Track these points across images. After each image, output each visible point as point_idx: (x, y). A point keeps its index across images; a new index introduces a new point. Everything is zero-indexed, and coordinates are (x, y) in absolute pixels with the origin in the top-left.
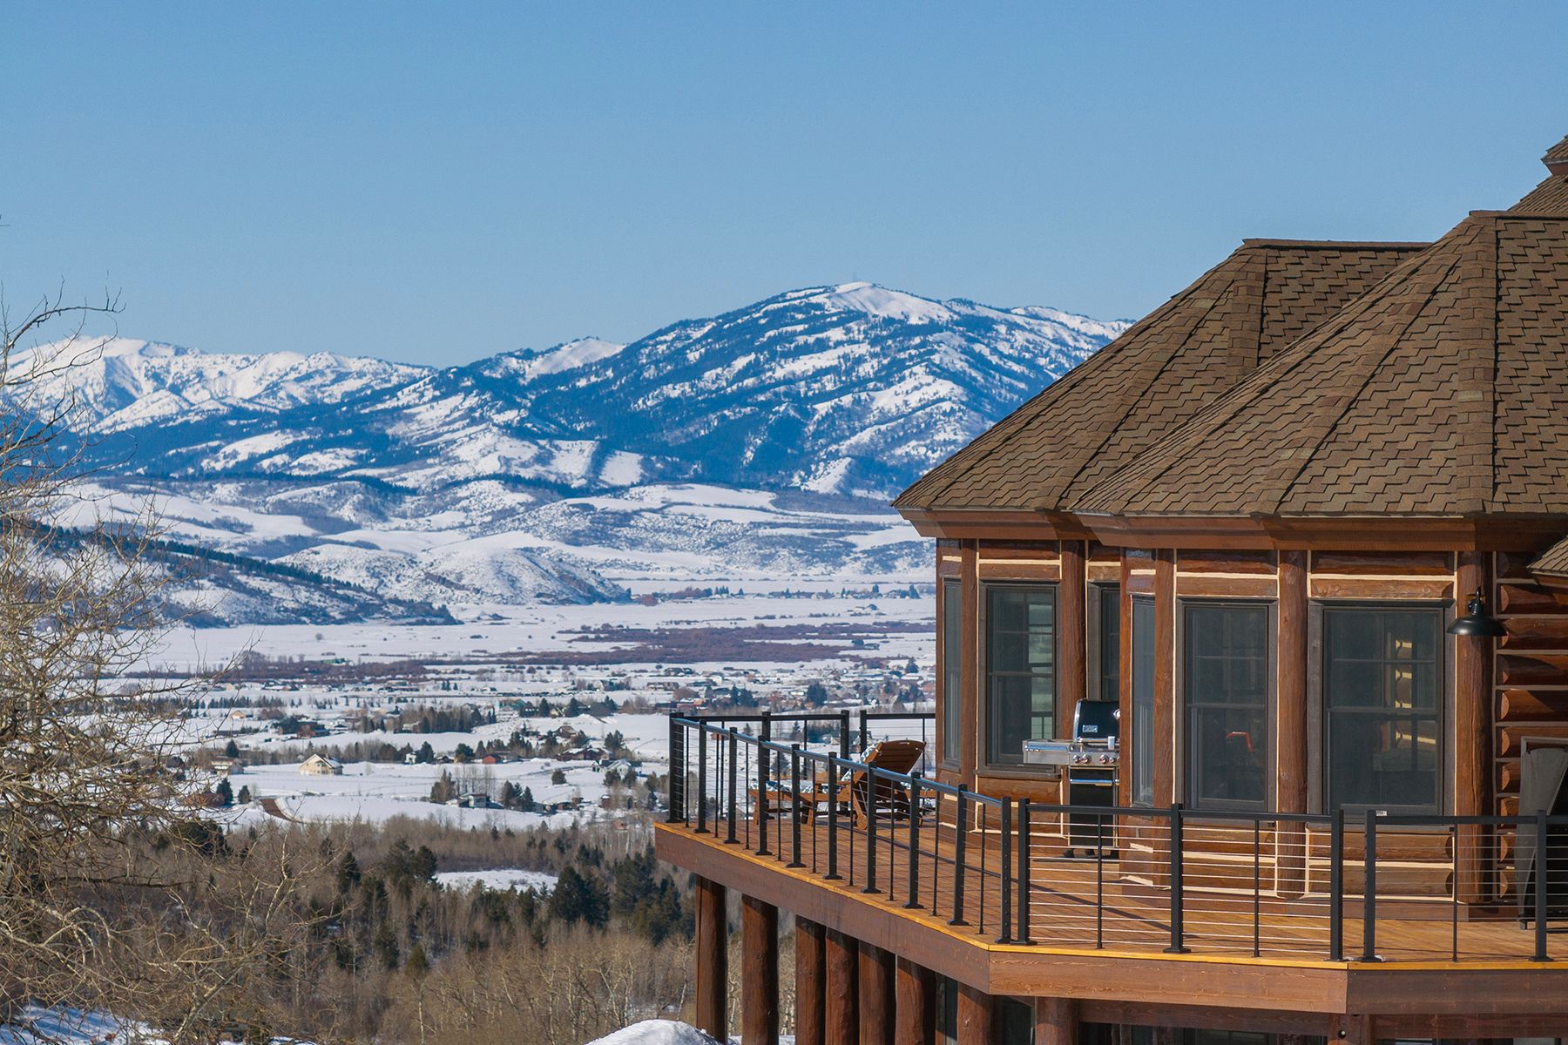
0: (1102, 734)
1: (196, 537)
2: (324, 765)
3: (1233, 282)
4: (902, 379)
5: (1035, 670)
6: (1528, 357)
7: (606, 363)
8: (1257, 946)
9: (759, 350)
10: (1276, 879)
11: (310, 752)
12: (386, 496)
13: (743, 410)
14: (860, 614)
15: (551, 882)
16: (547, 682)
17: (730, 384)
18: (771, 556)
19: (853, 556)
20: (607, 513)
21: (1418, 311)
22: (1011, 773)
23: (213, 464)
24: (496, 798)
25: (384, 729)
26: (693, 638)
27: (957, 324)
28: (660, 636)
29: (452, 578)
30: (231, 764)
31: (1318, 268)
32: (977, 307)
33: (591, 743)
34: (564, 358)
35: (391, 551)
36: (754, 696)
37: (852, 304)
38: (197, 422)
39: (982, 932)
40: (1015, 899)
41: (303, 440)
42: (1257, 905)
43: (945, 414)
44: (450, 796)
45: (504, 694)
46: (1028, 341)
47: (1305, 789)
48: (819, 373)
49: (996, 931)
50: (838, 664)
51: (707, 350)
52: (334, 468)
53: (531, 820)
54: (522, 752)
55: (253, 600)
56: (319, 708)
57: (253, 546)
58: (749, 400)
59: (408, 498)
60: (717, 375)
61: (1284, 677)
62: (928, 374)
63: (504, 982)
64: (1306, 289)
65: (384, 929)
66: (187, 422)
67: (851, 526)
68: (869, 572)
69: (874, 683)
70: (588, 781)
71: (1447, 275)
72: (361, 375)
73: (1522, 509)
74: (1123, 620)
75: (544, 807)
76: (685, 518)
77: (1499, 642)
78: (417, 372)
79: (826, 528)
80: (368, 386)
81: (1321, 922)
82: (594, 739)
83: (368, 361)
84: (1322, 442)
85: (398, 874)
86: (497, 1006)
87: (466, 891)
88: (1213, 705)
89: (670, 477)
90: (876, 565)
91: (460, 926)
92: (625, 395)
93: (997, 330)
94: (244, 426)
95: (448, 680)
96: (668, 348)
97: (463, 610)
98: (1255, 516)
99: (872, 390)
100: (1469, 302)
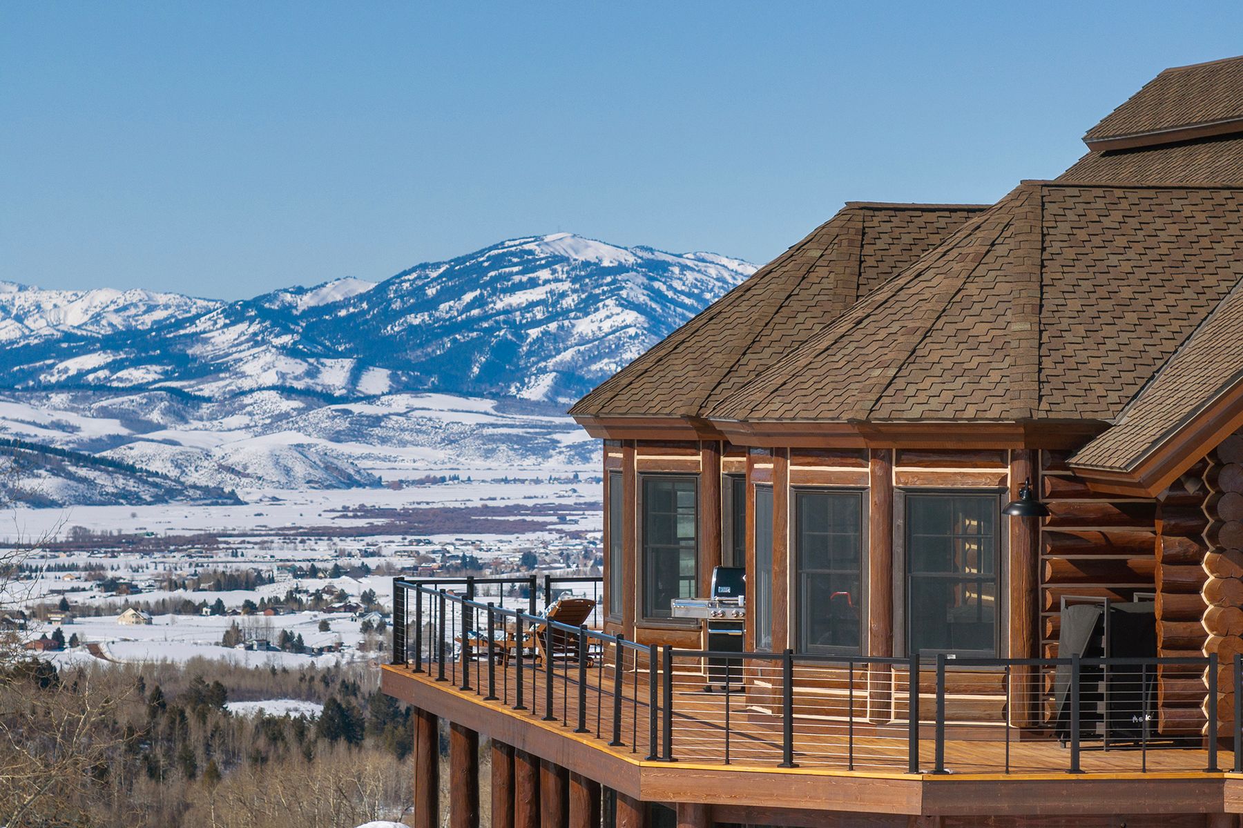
0: (734, 594)
1: (36, 436)
2: (137, 617)
3: (837, 236)
4: (597, 310)
5: (683, 543)
6: (1067, 295)
7: (361, 298)
8: (851, 762)
9: (483, 287)
10: (868, 709)
11: (127, 606)
12: (187, 403)
13: (470, 335)
14: (564, 496)
15: (318, 709)
16: (315, 550)
17: (460, 314)
18: (493, 450)
19: (558, 450)
20: (363, 416)
21: (980, 260)
22: (662, 625)
23: (49, 378)
24: (274, 642)
25: (185, 588)
26: (431, 515)
27: (640, 265)
28: (405, 514)
29: (239, 468)
30: (63, 616)
31: (905, 225)
32: (656, 253)
33: (350, 599)
34: (328, 294)
35: (191, 447)
36: (480, 561)
37: (557, 250)
38: (36, 344)
39: (635, 751)
40: (660, 724)
41: (121, 359)
42: (851, 729)
43: (630, 337)
44: (238, 642)
45: (281, 560)
46: (696, 279)
47: (891, 637)
48: (532, 305)
49: (646, 751)
50: (546, 536)
51: (442, 287)
52: (145, 381)
53: (304, 660)
54: (295, 606)
55: (81, 486)
56: (134, 571)
57: (81, 443)
58: (476, 327)
59: (205, 405)
60: (450, 307)
61: (874, 549)
62: (617, 305)
63: (280, 790)
64: (895, 241)
65: (185, 747)
66: (28, 345)
67: (556, 427)
68: (570, 462)
69: (575, 551)
70: (348, 629)
71: (1003, 231)
72: (166, 307)
73: (1061, 416)
74: (748, 504)
75: (313, 650)
76: (425, 420)
77: (1044, 521)
78: (211, 304)
79: (536, 428)
80: (172, 316)
81: (903, 743)
82: (352, 596)
83: (173, 295)
84: (904, 364)
85: (196, 703)
86: (274, 808)
87: (250, 717)
88: (819, 571)
89: (413, 388)
90: (577, 457)
91: (246, 744)
92: (377, 323)
93: (672, 272)
94: (74, 348)
95: (236, 549)
96: (411, 285)
97: (248, 493)
98: (851, 421)
99: (574, 319)
100: (1020, 253)
